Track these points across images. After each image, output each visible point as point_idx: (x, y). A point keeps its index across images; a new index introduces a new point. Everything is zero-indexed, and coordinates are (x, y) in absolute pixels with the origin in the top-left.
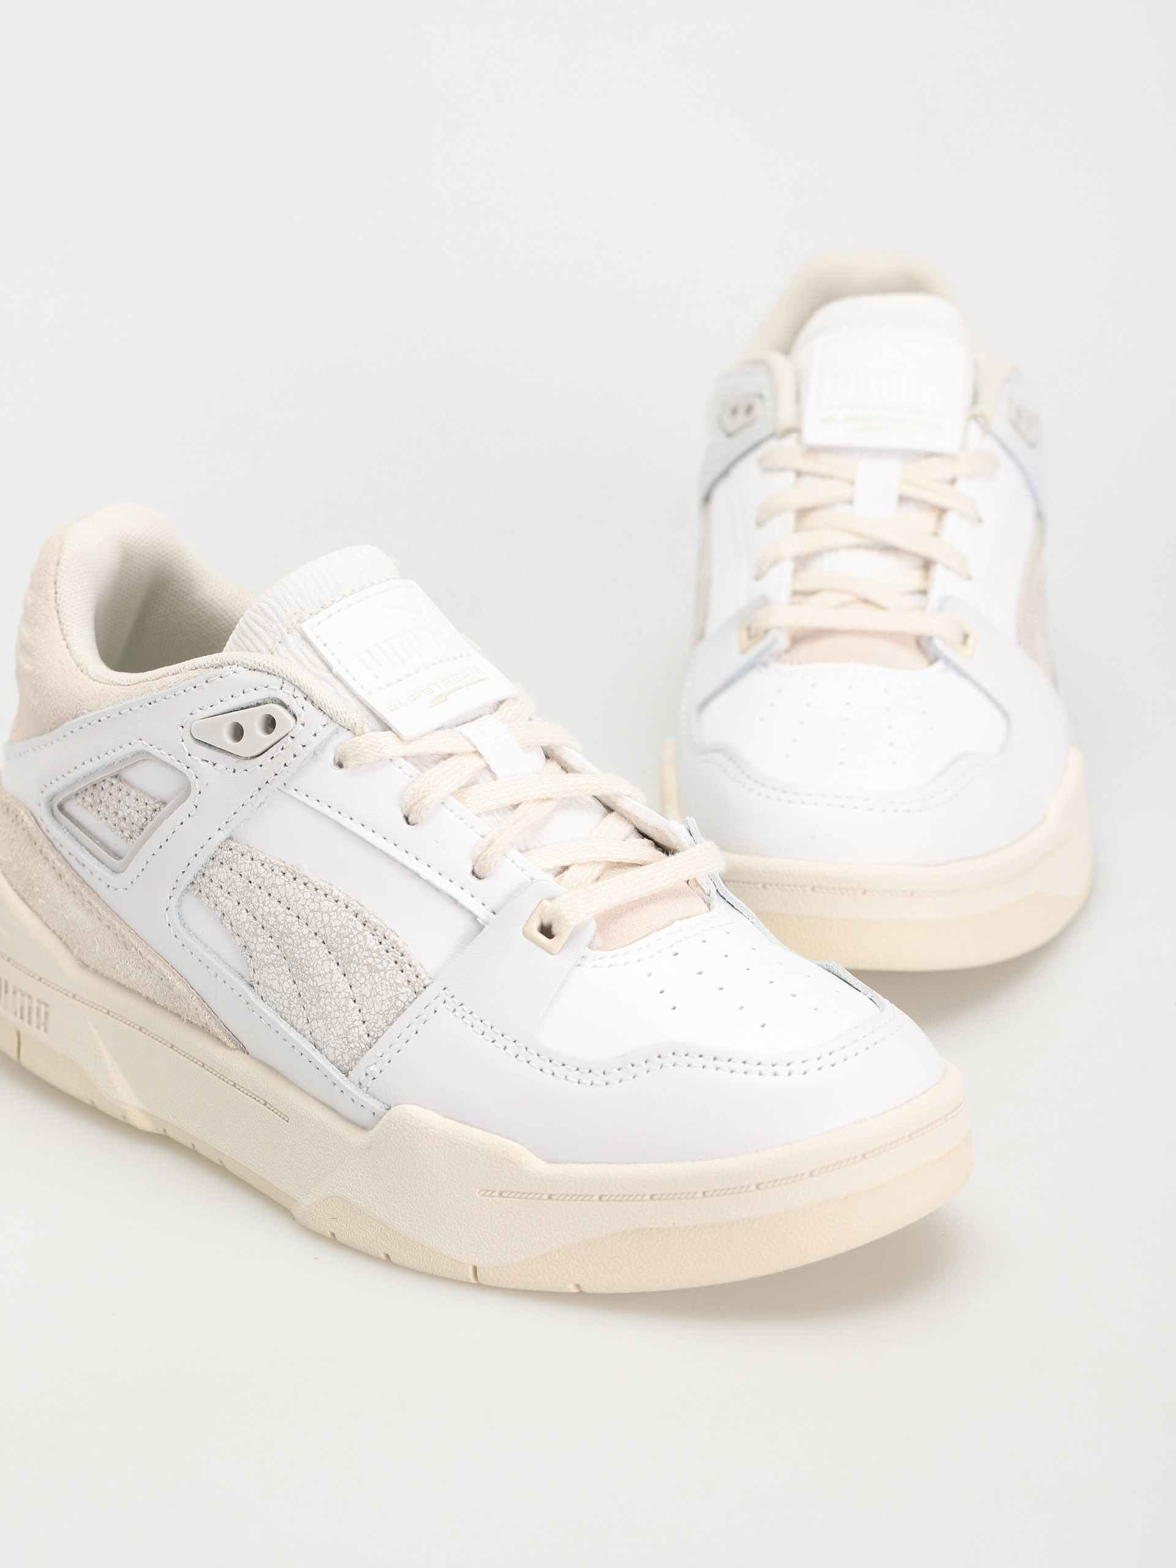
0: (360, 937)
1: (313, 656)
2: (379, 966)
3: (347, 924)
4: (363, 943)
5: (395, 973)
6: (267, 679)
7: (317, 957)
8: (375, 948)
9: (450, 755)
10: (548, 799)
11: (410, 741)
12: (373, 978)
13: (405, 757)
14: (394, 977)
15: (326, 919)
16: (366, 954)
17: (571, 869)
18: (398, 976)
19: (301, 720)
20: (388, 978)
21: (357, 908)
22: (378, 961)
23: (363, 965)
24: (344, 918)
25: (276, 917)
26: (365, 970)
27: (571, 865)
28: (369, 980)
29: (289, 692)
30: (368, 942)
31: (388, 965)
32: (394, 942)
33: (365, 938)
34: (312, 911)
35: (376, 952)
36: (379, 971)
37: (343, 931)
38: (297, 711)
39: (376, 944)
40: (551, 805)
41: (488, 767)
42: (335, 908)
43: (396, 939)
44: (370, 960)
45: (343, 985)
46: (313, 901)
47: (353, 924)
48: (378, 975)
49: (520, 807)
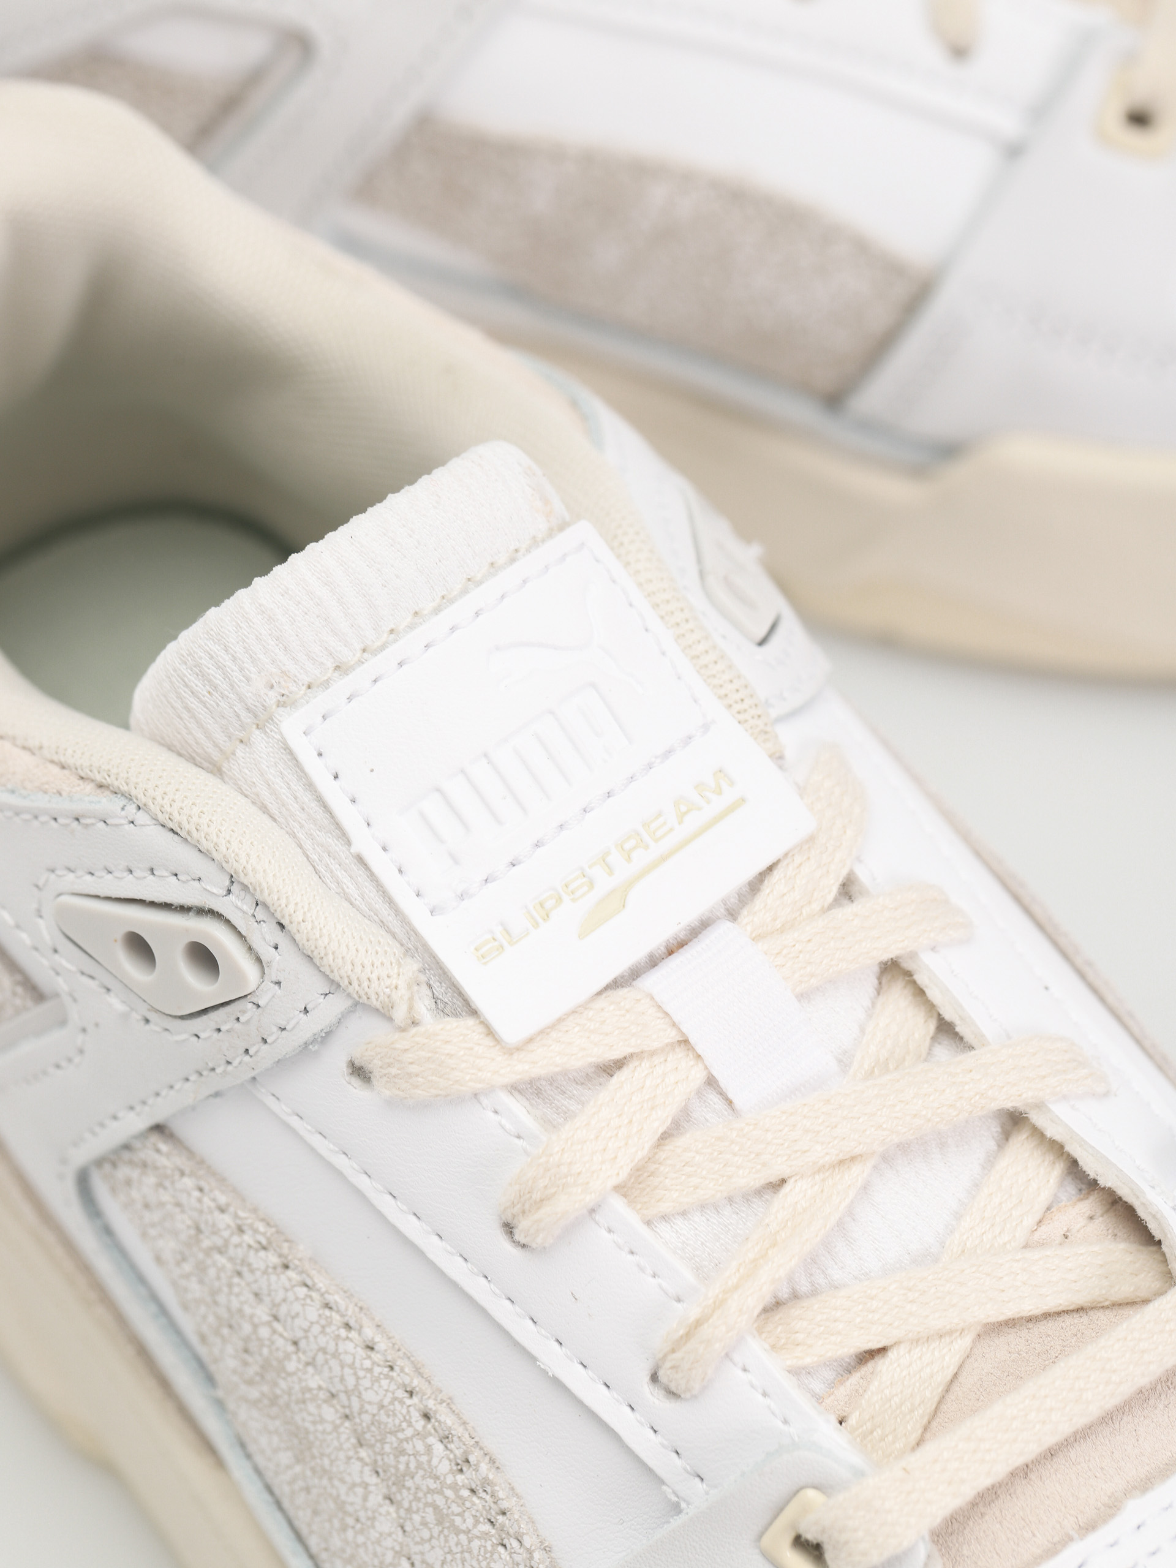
0: (420, 1446)
1: (306, 798)
2: (458, 1520)
3: (391, 1407)
4: (424, 1459)
5: (489, 1548)
6: (197, 864)
7: (336, 1443)
8: (449, 1480)
9: (619, 1064)
10: (853, 1159)
11: (518, 1049)
12: (446, 1541)
13: (515, 1089)
14: (488, 1555)
15: (351, 1382)
16: (432, 1485)
17: (892, 1355)
18: (496, 1556)
19: (273, 974)
20: (475, 1552)
21: (411, 1382)
22: (455, 1509)
23: (427, 1505)
24: (387, 1391)
25: (255, 1327)
26: (430, 1516)
27: (897, 1344)
28: (438, 1539)
29: (245, 908)
30: (435, 1462)
31: (475, 1526)
32: (486, 1481)
33: (429, 1449)
34: (324, 1350)
35: (450, 1487)
36: (458, 1532)
37: (383, 1417)
38: (267, 953)
39: (451, 1470)
40: (857, 1173)
41: (711, 1082)
42: (367, 1364)
43: (491, 1476)
44: (440, 1501)
45: (386, 1523)
46: (323, 1332)
47: (404, 1411)
48: (456, 1539)
49: (787, 1188)
